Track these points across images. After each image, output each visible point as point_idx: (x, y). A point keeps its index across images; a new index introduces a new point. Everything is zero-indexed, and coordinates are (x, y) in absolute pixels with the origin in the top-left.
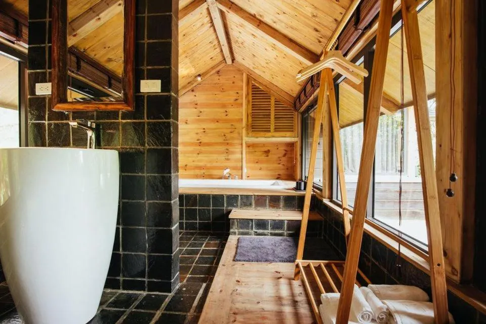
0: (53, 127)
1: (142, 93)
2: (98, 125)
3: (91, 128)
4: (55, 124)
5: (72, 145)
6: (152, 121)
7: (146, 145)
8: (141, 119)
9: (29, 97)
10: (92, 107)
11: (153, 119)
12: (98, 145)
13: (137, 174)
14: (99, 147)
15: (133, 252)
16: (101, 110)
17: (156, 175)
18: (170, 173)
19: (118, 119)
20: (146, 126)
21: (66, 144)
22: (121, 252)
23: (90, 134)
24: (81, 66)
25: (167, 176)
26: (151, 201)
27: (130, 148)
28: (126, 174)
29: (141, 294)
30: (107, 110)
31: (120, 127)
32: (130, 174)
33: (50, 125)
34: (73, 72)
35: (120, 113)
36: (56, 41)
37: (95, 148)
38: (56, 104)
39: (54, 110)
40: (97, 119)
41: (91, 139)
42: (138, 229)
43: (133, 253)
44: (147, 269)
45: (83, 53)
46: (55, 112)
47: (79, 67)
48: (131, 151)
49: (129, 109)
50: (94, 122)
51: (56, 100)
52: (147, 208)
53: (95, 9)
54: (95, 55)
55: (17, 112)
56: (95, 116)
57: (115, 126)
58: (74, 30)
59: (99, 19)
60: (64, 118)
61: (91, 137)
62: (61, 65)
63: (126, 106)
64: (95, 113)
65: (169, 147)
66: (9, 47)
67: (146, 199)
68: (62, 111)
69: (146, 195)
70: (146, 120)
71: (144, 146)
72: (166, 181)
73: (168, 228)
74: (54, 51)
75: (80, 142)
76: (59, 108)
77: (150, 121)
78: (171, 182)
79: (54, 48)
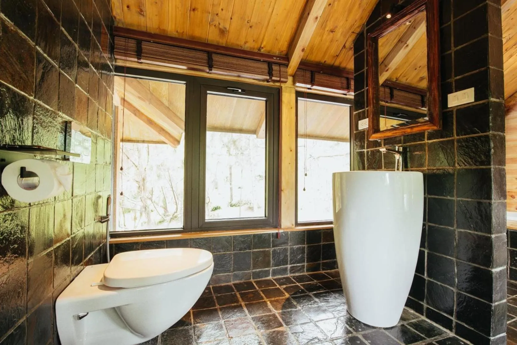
0: (370, 153)
1: (450, 108)
2: (405, 149)
3: (398, 152)
4: (371, 151)
5: (383, 168)
6: (464, 137)
7: (456, 165)
8: (451, 137)
9: (355, 132)
10: (399, 132)
11: (465, 135)
12: (406, 167)
13: (445, 198)
14: (406, 169)
15: (439, 281)
16: (407, 134)
17: (470, 200)
18: (490, 198)
19: (424, 140)
20: (456, 143)
21: (379, 168)
22: (425, 276)
23: (398, 157)
24: (393, 95)
25: (485, 203)
26: (463, 230)
27: (438, 169)
28: (433, 196)
29: (446, 332)
30: (413, 133)
31: (427, 148)
32: (437, 197)
33: (368, 152)
34: (387, 102)
35: (426, 134)
36: (371, 84)
37: (402, 170)
38: (371, 135)
39: (370, 140)
40: (404, 143)
41: (398, 162)
42: (446, 258)
43: (439, 283)
44: (455, 308)
45: (395, 82)
46: (371, 141)
47: (392, 96)
48: (438, 172)
49: (435, 128)
50: (401, 146)
51: (371, 132)
52: (457, 237)
53: (403, 40)
54: (407, 80)
55: (349, 143)
56: (402, 141)
57: (421, 147)
58: (386, 66)
59: (407, 46)
60: (378, 145)
61: (398, 160)
62: (374, 101)
63: (432, 126)
64: (402, 138)
65: (488, 167)
66: (344, 98)
67: (455, 226)
68: (376, 139)
69: (455, 222)
70: (456, 137)
71: (454, 165)
72: (482, 209)
73: (486, 268)
74: (370, 92)
75: (390, 165)
76: (374, 137)
77: (461, 137)
78: (490, 211)
79: (370, 90)
